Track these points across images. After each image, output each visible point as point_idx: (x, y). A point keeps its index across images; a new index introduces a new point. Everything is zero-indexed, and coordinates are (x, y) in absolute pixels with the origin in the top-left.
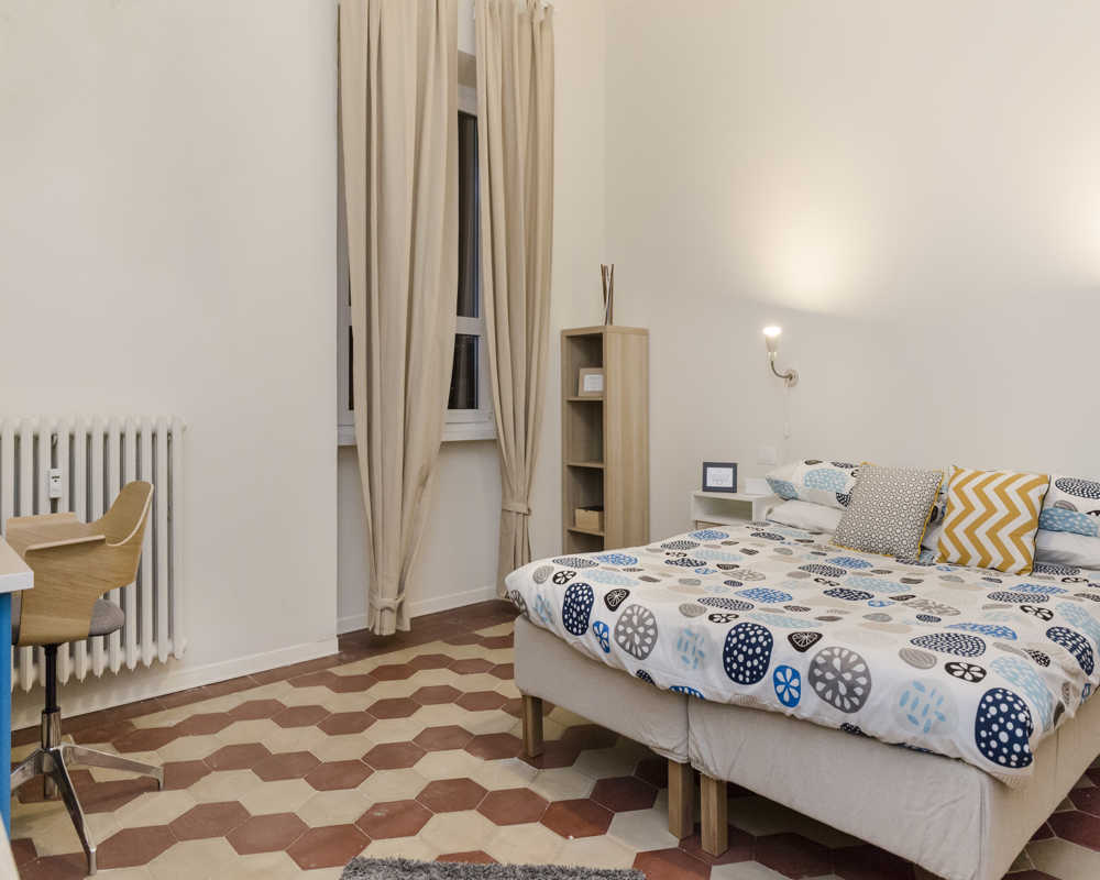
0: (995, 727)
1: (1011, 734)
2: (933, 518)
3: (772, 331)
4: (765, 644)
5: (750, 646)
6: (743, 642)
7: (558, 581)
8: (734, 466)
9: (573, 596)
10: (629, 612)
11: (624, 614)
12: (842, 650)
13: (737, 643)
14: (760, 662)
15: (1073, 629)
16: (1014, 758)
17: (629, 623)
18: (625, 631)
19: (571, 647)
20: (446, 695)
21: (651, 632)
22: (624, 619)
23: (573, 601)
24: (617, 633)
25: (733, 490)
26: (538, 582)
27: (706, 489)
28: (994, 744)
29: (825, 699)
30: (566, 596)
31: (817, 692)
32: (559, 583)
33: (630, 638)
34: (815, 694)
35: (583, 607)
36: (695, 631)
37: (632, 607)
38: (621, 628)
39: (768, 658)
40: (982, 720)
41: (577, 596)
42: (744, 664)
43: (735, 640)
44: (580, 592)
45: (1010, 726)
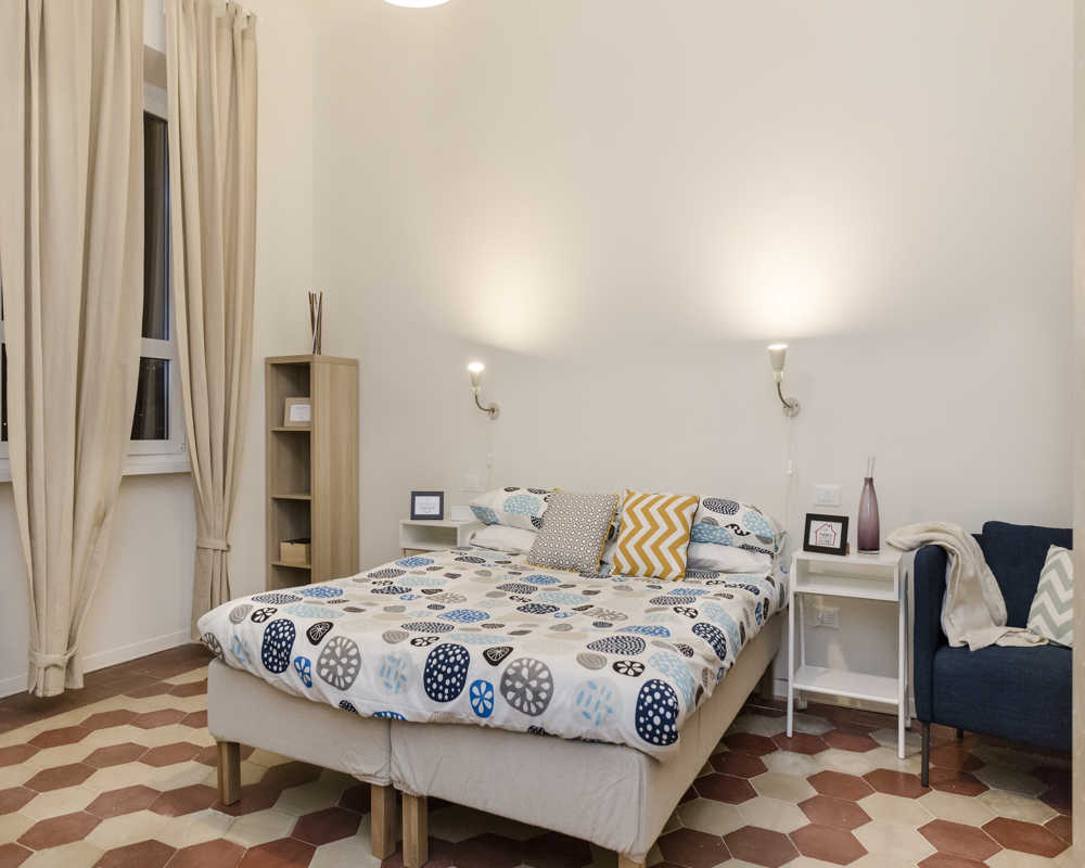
0: (650, 713)
1: (663, 717)
2: (611, 536)
3: (476, 367)
4: (462, 662)
5: (449, 665)
6: (442, 663)
7: (256, 619)
8: (441, 494)
9: (273, 633)
10: (332, 644)
11: (327, 646)
12: (529, 660)
13: (437, 664)
14: (458, 680)
15: (712, 624)
16: (665, 737)
17: (333, 655)
18: (327, 663)
19: (271, 686)
20: (129, 754)
21: (354, 662)
22: (328, 651)
23: (273, 638)
24: (320, 666)
25: (440, 517)
26: (234, 622)
27: (414, 517)
28: (649, 728)
29: (514, 706)
30: (266, 634)
31: (508, 701)
32: (258, 621)
33: (333, 670)
34: (506, 702)
35: (284, 644)
36: (397, 657)
37: (335, 640)
38: (324, 661)
39: (465, 675)
40: (641, 708)
41: (278, 633)
42: (443, 683)
43: (435, 662)
44: (281, 629)
45: (662, 710)
